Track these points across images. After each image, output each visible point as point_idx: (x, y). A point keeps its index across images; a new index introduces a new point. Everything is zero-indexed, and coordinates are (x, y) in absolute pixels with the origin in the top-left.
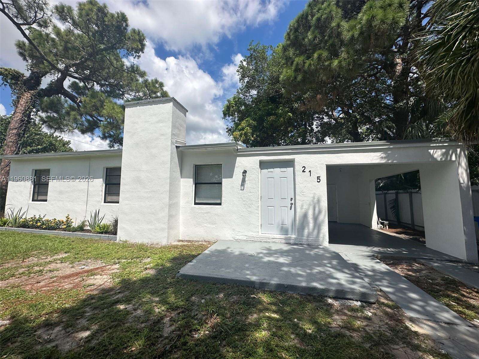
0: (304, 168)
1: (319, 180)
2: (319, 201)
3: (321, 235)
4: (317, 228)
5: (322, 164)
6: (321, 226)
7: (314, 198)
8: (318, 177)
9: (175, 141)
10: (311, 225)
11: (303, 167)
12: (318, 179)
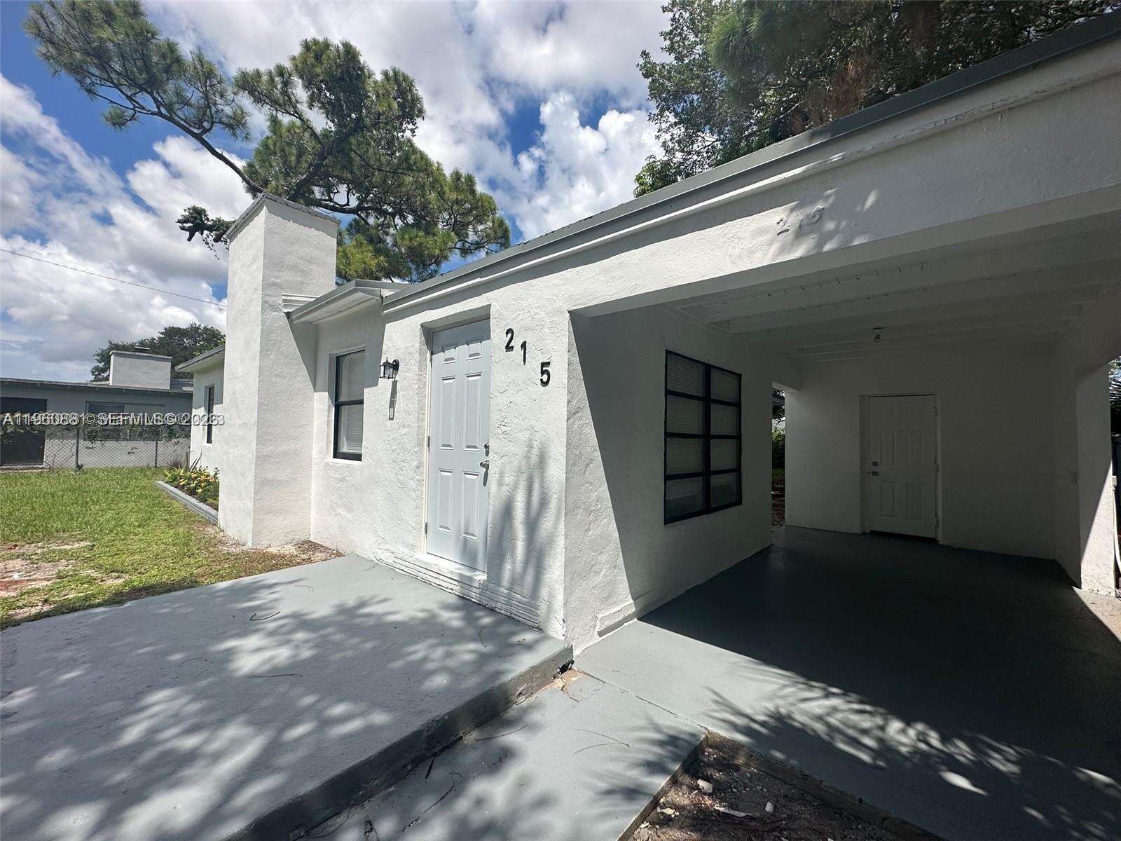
0: (510, 335)
1: (545, 378)
2: (542, 461)
3: (544, 593)
4: (533, 561)
5: (558, 311)
6: (544, 555)
7: (530, 446)
8: (543, 365)
9: (281, 301)
10: (520, 546)
11: (507, 333)
12: (543, 372)
